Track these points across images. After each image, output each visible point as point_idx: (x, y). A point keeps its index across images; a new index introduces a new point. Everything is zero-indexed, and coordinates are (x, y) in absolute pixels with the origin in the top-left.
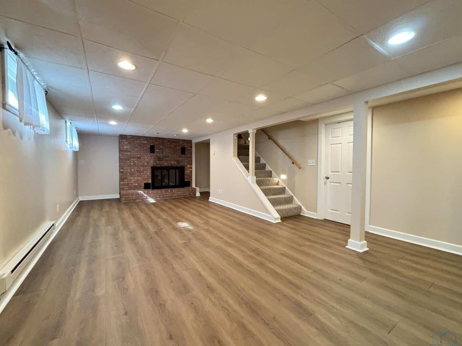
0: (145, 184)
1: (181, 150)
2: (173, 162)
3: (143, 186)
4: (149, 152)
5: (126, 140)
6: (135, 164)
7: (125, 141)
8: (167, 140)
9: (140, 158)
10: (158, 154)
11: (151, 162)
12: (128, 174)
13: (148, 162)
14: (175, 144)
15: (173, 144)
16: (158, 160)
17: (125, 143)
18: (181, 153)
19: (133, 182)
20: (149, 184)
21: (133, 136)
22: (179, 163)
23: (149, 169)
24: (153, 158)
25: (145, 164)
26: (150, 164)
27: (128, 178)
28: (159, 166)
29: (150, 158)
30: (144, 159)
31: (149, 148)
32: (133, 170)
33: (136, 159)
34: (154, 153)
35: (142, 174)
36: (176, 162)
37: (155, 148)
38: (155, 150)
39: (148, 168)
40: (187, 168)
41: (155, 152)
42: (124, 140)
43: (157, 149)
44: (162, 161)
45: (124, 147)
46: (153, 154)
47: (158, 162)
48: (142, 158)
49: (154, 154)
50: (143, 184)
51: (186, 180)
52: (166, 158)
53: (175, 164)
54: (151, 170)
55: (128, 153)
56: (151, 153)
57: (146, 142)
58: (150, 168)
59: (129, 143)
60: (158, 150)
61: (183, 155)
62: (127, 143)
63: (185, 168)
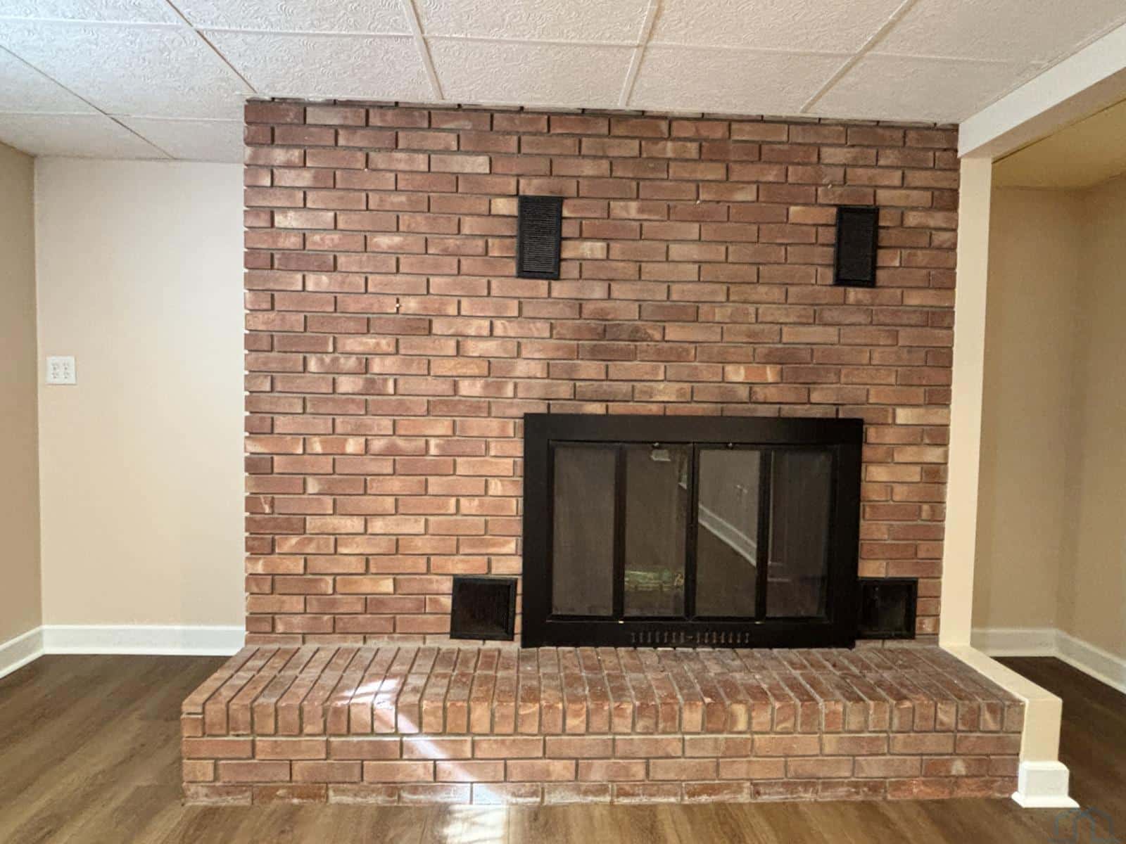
0: (463, 587)
1: (829, 235)
2: (737, 374)
3: (447, 602)
4: (512, 268)
5: (296, 154)
6: (372, 387)
7: (289, 166)
8: (688, 130)
9: (422, 326)
10: (598, 291)
11: (521, 368)
12: (313, 486)
13: (493, 371)
14: (772, 175)
15: (751, 172)
16: (595, 354)
17: (287, 178)
18: (829, 275)
19: (357, 565)
20: (503, 588)
21: (366, 108)
22: (809, 385)
23: (503, 437)
24: (542, 329)
25: (469, 389)
26: (509, 391)
27: (312, 524)
28: (597, 409)
29: (513, 330)
30: (460, 339)
31: (511, 229)
32: (353, 446)
33: (385, 343)
34: (553, 274)
35: (435, 484)
36: (770, 374)
37: (568, 229)
38: (569, 251)
39: (493, 426)
40: (890, 436)
41: (568, 269)
42: (279, 156)
43: (581, 237)
44: (630, 356)
45: (280, 220)
46: (542, 285)
47: (590, 369)
48: (438, 327)
49: (558, 289)
50: (447, 585)
51: (871, 569)
52: (674, 333)
53: (760, 394)
54: (517, 448)
55: (318, 282)
56: (523, 273)
57: (479, 164)
58: (513, 428)
59: (327, 181)
60: (591, 249)
61: (854, 294)
62: (305, 178)
63: (872, 434)
